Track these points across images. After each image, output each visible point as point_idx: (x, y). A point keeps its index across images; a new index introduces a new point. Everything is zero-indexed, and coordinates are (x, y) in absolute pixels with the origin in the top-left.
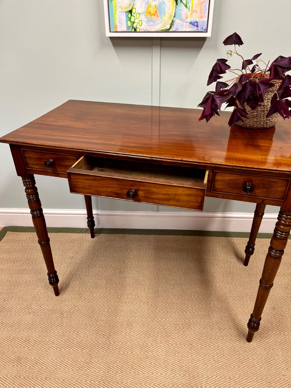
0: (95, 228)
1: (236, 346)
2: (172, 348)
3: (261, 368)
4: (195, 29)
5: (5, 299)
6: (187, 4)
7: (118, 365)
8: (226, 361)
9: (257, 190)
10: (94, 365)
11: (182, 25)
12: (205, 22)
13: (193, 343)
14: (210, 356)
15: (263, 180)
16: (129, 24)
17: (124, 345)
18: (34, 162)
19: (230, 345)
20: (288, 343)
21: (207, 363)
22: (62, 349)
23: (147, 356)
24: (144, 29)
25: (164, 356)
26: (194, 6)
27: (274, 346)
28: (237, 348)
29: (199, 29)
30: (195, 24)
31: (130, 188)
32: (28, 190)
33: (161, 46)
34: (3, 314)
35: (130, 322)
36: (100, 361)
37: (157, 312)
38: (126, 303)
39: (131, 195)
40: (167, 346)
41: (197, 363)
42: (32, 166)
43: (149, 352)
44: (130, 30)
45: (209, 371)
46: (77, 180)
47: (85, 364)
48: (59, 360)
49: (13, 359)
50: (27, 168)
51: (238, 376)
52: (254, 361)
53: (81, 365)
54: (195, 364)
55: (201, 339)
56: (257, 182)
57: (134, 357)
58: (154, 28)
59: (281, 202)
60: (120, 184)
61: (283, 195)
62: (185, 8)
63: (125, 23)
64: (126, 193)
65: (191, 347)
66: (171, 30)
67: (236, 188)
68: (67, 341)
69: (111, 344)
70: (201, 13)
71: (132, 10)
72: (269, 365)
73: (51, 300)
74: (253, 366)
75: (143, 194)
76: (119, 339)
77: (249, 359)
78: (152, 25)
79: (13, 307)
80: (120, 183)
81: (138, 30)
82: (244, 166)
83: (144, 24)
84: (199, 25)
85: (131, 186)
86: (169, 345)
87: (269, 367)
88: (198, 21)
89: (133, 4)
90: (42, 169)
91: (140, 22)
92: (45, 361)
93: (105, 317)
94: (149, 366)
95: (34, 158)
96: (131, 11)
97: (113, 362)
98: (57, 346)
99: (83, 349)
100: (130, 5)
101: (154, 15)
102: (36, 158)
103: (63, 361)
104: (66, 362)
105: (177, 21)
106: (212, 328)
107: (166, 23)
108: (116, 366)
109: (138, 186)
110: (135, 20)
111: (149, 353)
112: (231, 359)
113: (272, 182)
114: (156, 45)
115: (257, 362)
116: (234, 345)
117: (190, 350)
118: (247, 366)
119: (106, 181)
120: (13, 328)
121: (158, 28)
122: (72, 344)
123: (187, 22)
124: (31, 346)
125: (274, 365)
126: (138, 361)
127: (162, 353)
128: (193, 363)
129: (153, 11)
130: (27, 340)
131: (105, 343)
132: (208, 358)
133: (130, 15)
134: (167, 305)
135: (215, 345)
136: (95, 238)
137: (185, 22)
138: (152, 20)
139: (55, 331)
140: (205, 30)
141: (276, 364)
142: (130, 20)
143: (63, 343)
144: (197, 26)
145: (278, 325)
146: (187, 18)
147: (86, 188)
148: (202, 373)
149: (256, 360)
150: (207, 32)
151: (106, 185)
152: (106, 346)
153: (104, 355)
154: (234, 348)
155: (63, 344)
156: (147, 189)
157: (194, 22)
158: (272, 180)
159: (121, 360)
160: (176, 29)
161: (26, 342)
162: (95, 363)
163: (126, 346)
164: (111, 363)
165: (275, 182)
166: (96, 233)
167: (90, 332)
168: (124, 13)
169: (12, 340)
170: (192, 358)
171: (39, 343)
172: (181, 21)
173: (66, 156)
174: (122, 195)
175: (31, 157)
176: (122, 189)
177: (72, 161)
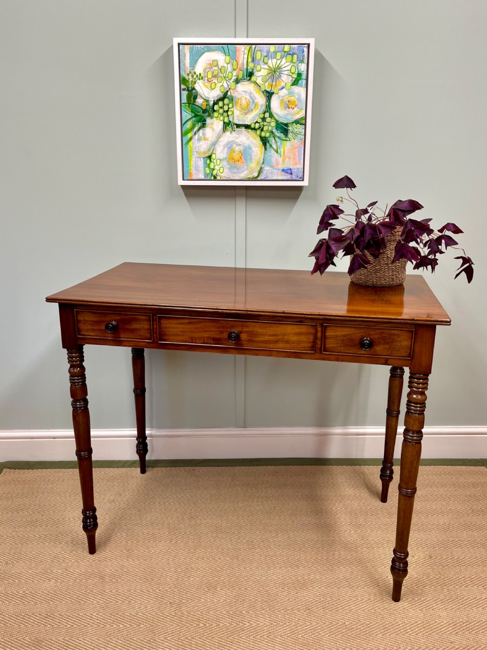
1: (377, 608)
2: (281, 616)
3: (416, 634)
4: (288, 177)
5: (7, 562)
6: (277, 149)
7: (198, 642)
8: (363, 628)
9: (377, 346)
10: (159, 644)
11: (272, 173)
12: (301, 169)
13: (312, 608)
14: (338, 623)
15: (383, 333)
16: (208, 171)
17: (204, 615)
18: (89, 327)
19: (368, 607)
20: (455, 601)
21: (335, 632)
22: (106, 626)
23: (242, 627)
24: (225, 177)
25: (269, 627)
26: (286, 151)
27: (434, 605)
28: (379, 610)
29: (293, 177)
30: (288, 171)
31: (232, 330)
32: (73, 369)
33: (247, 197)
34: (6, 582)
35: (211, 584)
36: (169, 638)
37: (253, 568)
38: (203, 559)
39: (233, 337)
40: (272, 613)
41: (320, 633)
42: (86, 334)
43: (244, 622)
44: (208, 178)
45: (339, 642)
46: (168, 326)
47: (146, 644)
48: (103, 640)
49: (27, 642)
50: (79, 336)
51: (384, 646)
52: (405, 626)
53: (138, 645)
54: (317, 634)
55: (323, 601)
56: (376, 336)
57: (222, 630)
58: (239, 176)
59: (407, 361)
61: (409, 351)
62: (276, 153)
63: (203, 170)
64: (226, 337)
65: (309, 613)
66: (259, 178)
67: (351, 346)
68: (113, 614)
69: (184, 614)
70: (294, 159)
71: (211, 155)
72: (429, 630)
73: (82, 561)
74: (404, 633)
75: (246, 337)
76: (196, 608)
77: (398, 624)
78: (235, 173)
79: (23, 572)
80: (220, 325)
81: (218, 178)
82: (359, 316)
83: (226, 170)
84: (293, 172)
86: (276, 611)
87: (429, 633)
88: (291, 167)
89: (213, 149)
91: (222, 169)
92: (81, 642)
93: (172, 579)
94: (246, 641)
95: (90, 321)
96: (210, 157)
97: (189, 638)
98: (98, 621)
99: (140, 623)
100: (209, 150)
101: (239, 161)
102: (94, 321)
103: (109, 641)
104: (114, 642)
105: (267, 168)
106: (339, 586)
107: (253, 171)
108: (194, 643)
109: (241, 328)
110: (214, 166)
111: (245, 624)
112: (372, 624)
113: (394, 334)
114: (240, 196)
115: (409, 627)
116: (374, 606)
117: (307, 617)
118: (396, 633)
120: (24, 600)
121: (242, 175)
122: (121, 618)
123: (278, 169)
124: (57, 623)
125: (437, 629)
126: (229, 635)
127: (265, 622)
128: (314, 633)
129: (236, 156)
130: (49, 616)
131: (175, 614)
132: (336, 626)
133: (208, 161)
134: (268, 559)
135: (346, 608)
136: (147, 473)
137: (276, 169)
138: (235, 167)
139: (93, 602)
140: (301, 178)
141: (438, 629)
142: (209, 167)
143: (108, 617)
144: (291, 174)
145: (437, 577)
146: (278, 165)
147: (178, 335)
148: (329, 645)
149: (408, 625)
150: (303, 180)
151: (202, 330)
152: (176, 618)
153: (175, 630)
154: (375, 610)
155: (108, 619)
156: (250, 330)
157: (287, 170)
158: (393, 332)
159: (202, 636)
160: (265, 176)
161: (48, 618)
162: (160, 641)
163: (207, 616)
164: (186, 640)
165: (398, 335)
166: (149, 467)
167: (150, 600)
168: (202, 159)
169: (24, 616)
170: (312, 626)
171: (68, 618)
172: (271, 169)
173: (134, 317)
174: (221, 341)
175: (86, 321)
176: (222, 332)
177: (142, 323)
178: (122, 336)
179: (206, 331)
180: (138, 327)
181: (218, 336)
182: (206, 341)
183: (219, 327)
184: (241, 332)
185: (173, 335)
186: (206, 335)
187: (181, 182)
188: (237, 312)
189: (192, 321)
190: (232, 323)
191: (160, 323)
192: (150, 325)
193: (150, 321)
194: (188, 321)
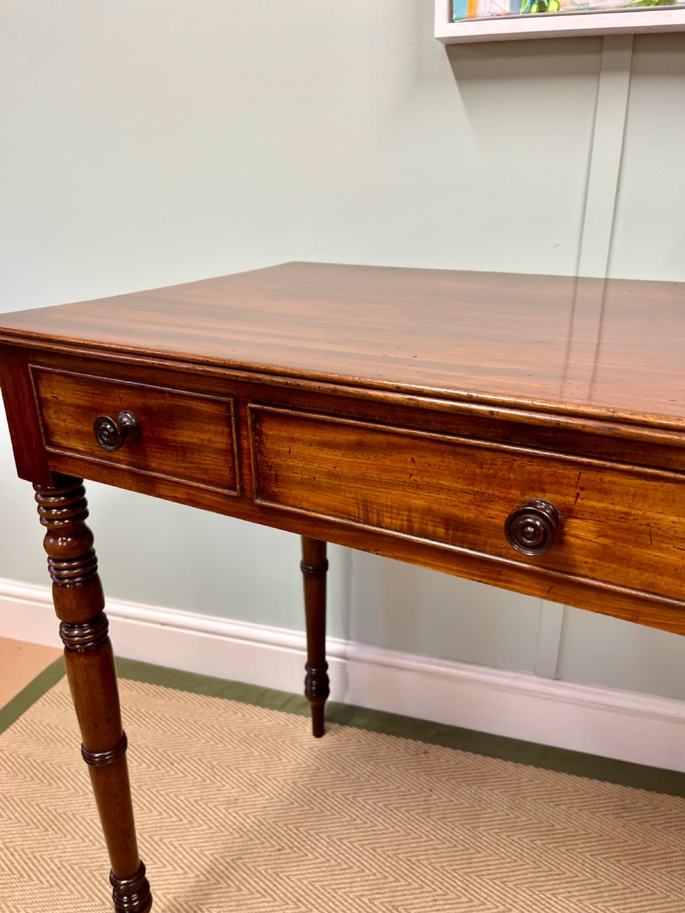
0: (332, 704)
18: (70, 424)
31: (527, 498)
32: (56, 539)
39: (530, 529)
42: (64, 443)
46: (284, 448)
50: (48, 448)
60: (475, 474)
64: (500, 522)
75: (590, 536)
80: (478, 471)
85: (532, 489)
90: (96, 456)
95: (70, 405)
102: (77, 406)
109: (573, 491)
119: (408, 457)
136: (326, 737)
147: (317, 487)
151: (405, 477)
156: (618, 508)
166: (332, 720)
173: (183, 403)
174: (478, 533)
175: (59, 403)
176: (484, 500)
177: (207, 427)
178: (154, 465)
179: (417, 486)
180: (196, 441)
181: (470, 515)
182: (416, 526)
183: (472, 479)
184: (570, 512)
185: (302, 483)
186: (419, 501)
187: (445, 29)
188: (562, 419)
189: (368, 438)
190: (535, 468)
191: (258, 433)
192: (230, 435)
193: (230, 426)
194: (352, 437)
